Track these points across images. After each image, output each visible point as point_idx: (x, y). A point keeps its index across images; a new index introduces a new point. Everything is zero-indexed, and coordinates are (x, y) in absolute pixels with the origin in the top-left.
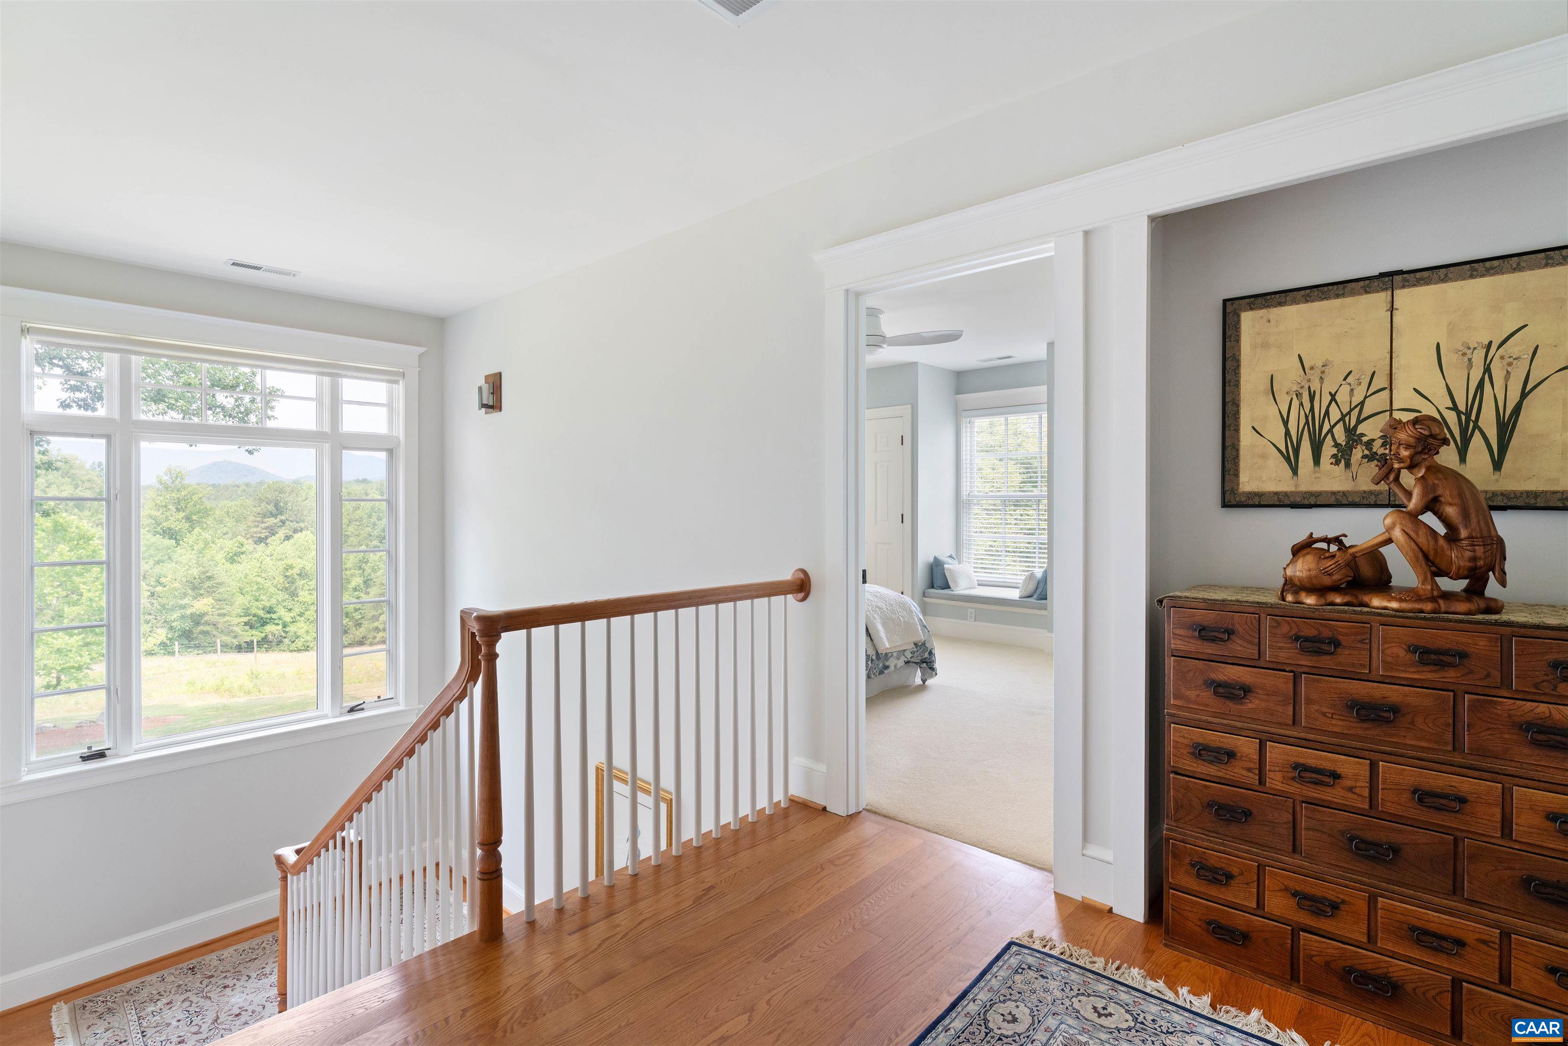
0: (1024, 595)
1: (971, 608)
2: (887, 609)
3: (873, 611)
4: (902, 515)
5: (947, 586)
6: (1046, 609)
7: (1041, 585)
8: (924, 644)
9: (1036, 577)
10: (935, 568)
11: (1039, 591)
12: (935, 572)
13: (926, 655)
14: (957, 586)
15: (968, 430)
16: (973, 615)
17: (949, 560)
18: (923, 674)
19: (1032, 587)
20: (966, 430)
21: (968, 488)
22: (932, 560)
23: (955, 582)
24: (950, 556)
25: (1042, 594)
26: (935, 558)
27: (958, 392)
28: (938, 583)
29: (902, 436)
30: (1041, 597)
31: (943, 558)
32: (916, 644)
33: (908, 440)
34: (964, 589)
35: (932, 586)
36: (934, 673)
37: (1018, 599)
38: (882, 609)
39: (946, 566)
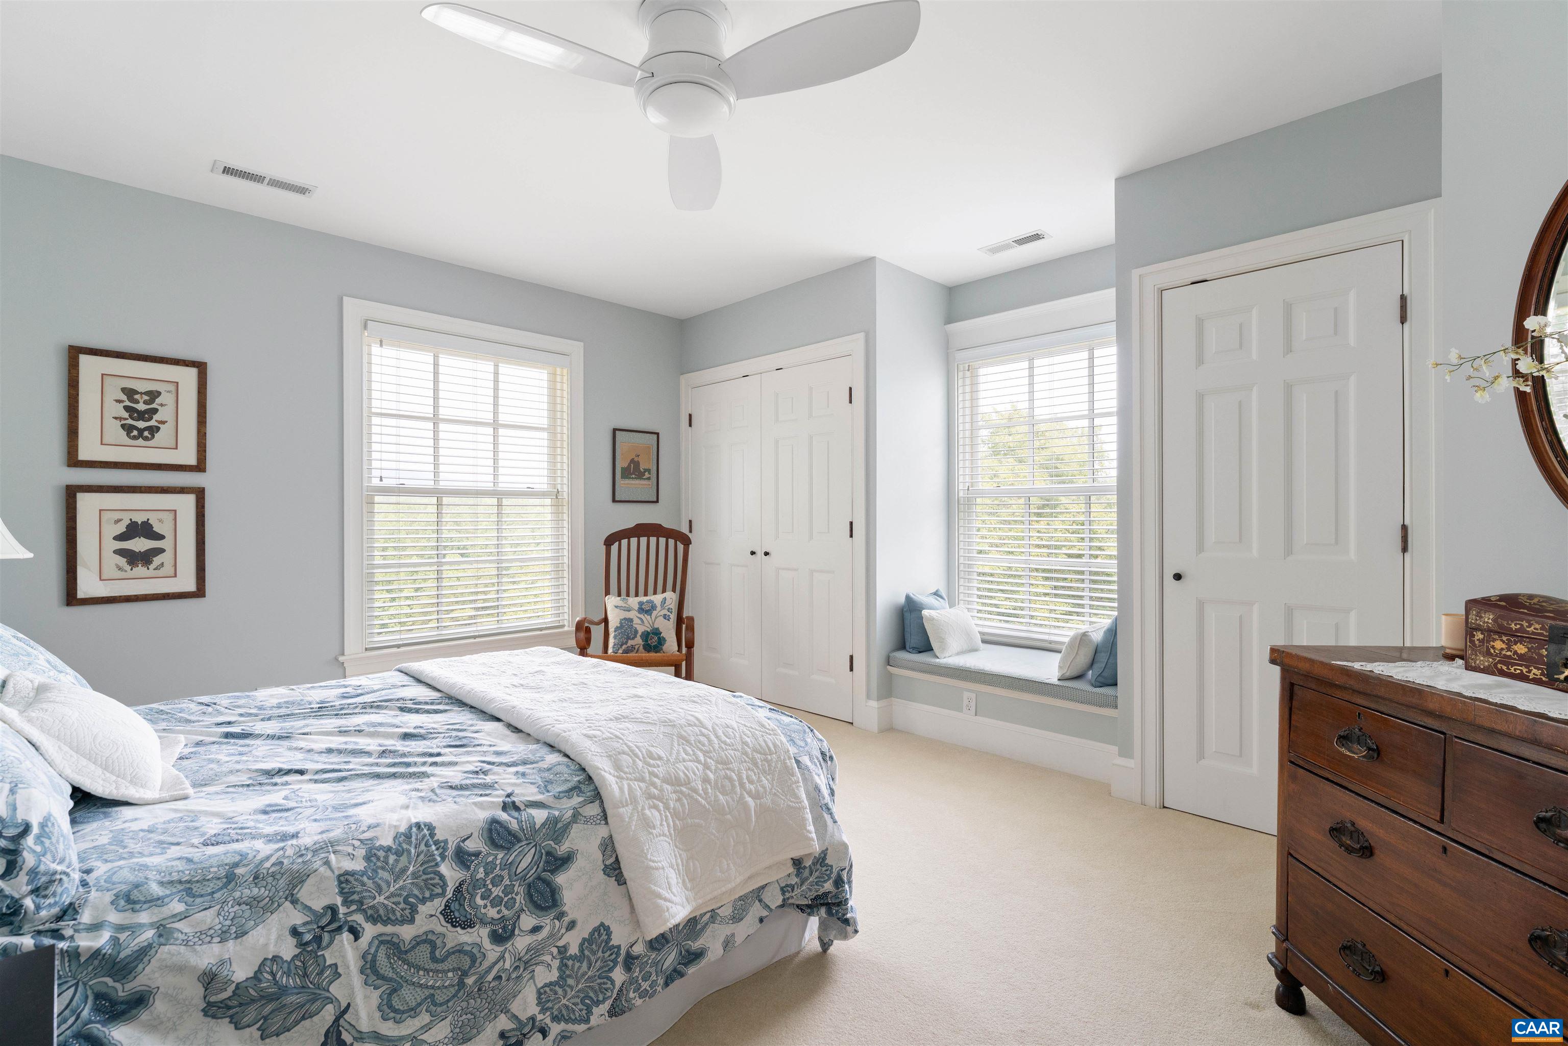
0: (1068, 674)
1: (969, 692)
2: (706, 780)
3: (650, 796)
4: (851, 523)
5: (926, 648)
6: (1116, 707)
7: (1103, 658)
8: (821, 860)
9: (1091, 641)
10: (907, 615)
11: (1098, 667)
12: (907, 622)
13: (828, 886)
14: (944, 649)
15: (968, 381)
16: (973, 704)
17: (932, 601)
18: (823, 927)
19: (1083, 658)
20: (964, 382)
21: (968, 479)
22: (902, 600)
23: (942, 641)
24: (936, 594)
25: (1103, 674)
26: (908, 598)
27: (950, 319)
28: (912, 641)
29: (850, 389)
30: (1101, 679)
31: (921, 598)
32: (797, 863)
33: (858, 395)
34: (958, 654)
35: (902, 645)
36: (850, 929)
37: (1057, 683)
38: (687, 782)
39: (925, 613)
